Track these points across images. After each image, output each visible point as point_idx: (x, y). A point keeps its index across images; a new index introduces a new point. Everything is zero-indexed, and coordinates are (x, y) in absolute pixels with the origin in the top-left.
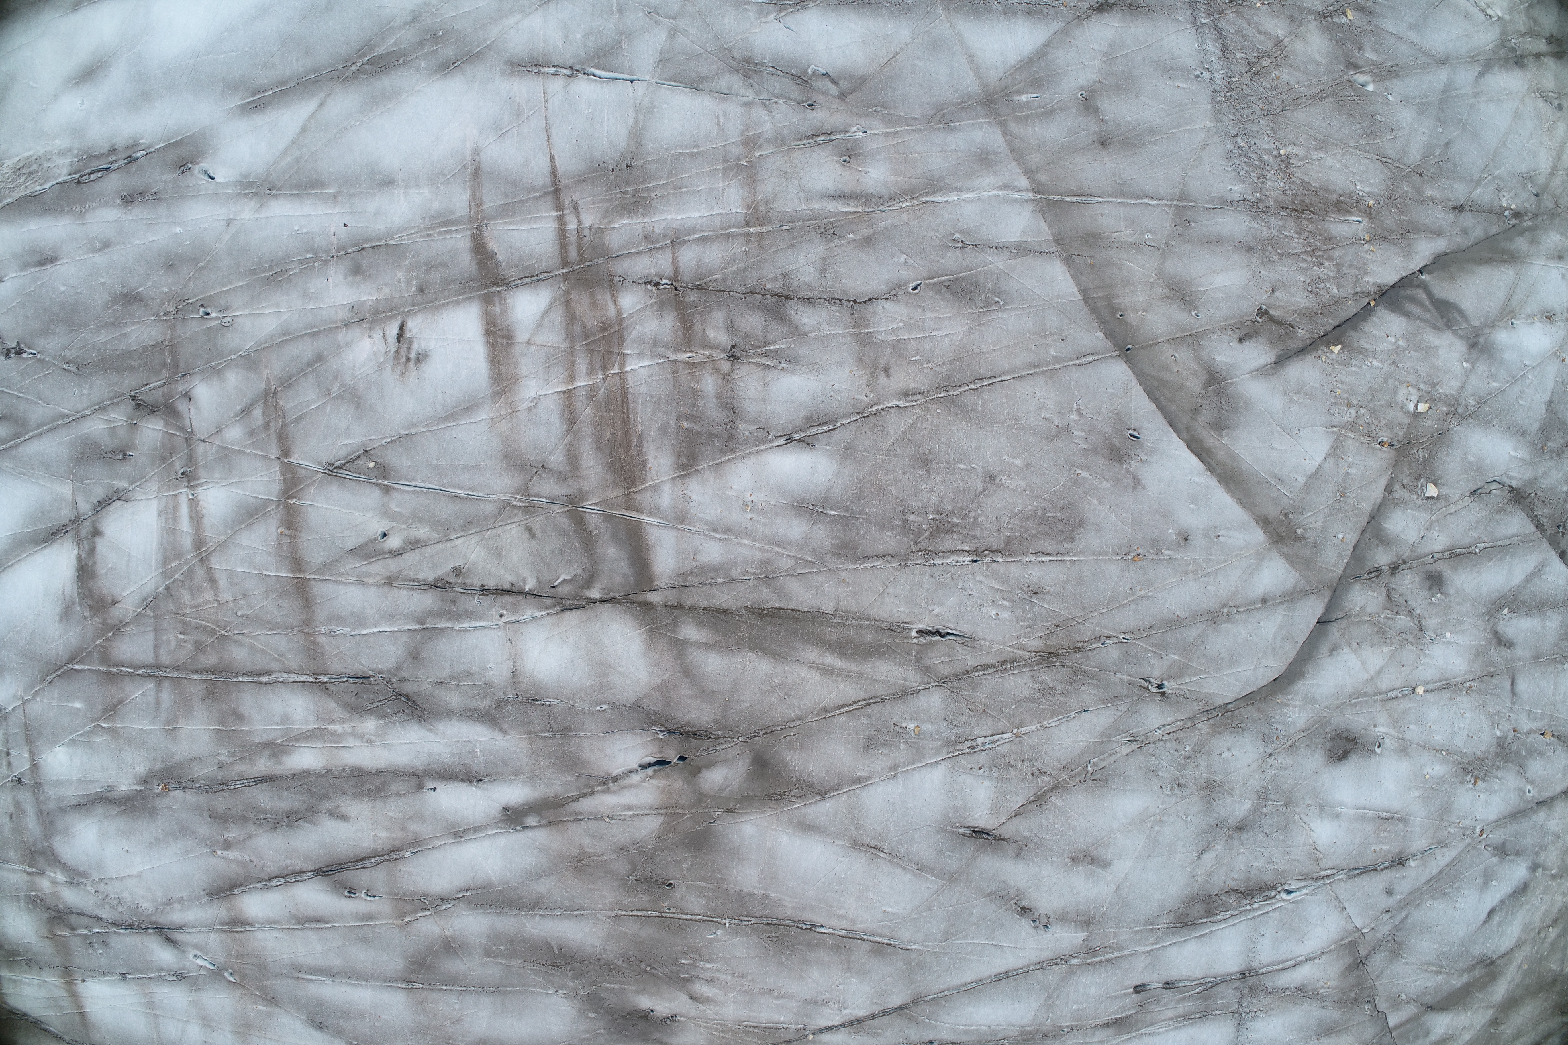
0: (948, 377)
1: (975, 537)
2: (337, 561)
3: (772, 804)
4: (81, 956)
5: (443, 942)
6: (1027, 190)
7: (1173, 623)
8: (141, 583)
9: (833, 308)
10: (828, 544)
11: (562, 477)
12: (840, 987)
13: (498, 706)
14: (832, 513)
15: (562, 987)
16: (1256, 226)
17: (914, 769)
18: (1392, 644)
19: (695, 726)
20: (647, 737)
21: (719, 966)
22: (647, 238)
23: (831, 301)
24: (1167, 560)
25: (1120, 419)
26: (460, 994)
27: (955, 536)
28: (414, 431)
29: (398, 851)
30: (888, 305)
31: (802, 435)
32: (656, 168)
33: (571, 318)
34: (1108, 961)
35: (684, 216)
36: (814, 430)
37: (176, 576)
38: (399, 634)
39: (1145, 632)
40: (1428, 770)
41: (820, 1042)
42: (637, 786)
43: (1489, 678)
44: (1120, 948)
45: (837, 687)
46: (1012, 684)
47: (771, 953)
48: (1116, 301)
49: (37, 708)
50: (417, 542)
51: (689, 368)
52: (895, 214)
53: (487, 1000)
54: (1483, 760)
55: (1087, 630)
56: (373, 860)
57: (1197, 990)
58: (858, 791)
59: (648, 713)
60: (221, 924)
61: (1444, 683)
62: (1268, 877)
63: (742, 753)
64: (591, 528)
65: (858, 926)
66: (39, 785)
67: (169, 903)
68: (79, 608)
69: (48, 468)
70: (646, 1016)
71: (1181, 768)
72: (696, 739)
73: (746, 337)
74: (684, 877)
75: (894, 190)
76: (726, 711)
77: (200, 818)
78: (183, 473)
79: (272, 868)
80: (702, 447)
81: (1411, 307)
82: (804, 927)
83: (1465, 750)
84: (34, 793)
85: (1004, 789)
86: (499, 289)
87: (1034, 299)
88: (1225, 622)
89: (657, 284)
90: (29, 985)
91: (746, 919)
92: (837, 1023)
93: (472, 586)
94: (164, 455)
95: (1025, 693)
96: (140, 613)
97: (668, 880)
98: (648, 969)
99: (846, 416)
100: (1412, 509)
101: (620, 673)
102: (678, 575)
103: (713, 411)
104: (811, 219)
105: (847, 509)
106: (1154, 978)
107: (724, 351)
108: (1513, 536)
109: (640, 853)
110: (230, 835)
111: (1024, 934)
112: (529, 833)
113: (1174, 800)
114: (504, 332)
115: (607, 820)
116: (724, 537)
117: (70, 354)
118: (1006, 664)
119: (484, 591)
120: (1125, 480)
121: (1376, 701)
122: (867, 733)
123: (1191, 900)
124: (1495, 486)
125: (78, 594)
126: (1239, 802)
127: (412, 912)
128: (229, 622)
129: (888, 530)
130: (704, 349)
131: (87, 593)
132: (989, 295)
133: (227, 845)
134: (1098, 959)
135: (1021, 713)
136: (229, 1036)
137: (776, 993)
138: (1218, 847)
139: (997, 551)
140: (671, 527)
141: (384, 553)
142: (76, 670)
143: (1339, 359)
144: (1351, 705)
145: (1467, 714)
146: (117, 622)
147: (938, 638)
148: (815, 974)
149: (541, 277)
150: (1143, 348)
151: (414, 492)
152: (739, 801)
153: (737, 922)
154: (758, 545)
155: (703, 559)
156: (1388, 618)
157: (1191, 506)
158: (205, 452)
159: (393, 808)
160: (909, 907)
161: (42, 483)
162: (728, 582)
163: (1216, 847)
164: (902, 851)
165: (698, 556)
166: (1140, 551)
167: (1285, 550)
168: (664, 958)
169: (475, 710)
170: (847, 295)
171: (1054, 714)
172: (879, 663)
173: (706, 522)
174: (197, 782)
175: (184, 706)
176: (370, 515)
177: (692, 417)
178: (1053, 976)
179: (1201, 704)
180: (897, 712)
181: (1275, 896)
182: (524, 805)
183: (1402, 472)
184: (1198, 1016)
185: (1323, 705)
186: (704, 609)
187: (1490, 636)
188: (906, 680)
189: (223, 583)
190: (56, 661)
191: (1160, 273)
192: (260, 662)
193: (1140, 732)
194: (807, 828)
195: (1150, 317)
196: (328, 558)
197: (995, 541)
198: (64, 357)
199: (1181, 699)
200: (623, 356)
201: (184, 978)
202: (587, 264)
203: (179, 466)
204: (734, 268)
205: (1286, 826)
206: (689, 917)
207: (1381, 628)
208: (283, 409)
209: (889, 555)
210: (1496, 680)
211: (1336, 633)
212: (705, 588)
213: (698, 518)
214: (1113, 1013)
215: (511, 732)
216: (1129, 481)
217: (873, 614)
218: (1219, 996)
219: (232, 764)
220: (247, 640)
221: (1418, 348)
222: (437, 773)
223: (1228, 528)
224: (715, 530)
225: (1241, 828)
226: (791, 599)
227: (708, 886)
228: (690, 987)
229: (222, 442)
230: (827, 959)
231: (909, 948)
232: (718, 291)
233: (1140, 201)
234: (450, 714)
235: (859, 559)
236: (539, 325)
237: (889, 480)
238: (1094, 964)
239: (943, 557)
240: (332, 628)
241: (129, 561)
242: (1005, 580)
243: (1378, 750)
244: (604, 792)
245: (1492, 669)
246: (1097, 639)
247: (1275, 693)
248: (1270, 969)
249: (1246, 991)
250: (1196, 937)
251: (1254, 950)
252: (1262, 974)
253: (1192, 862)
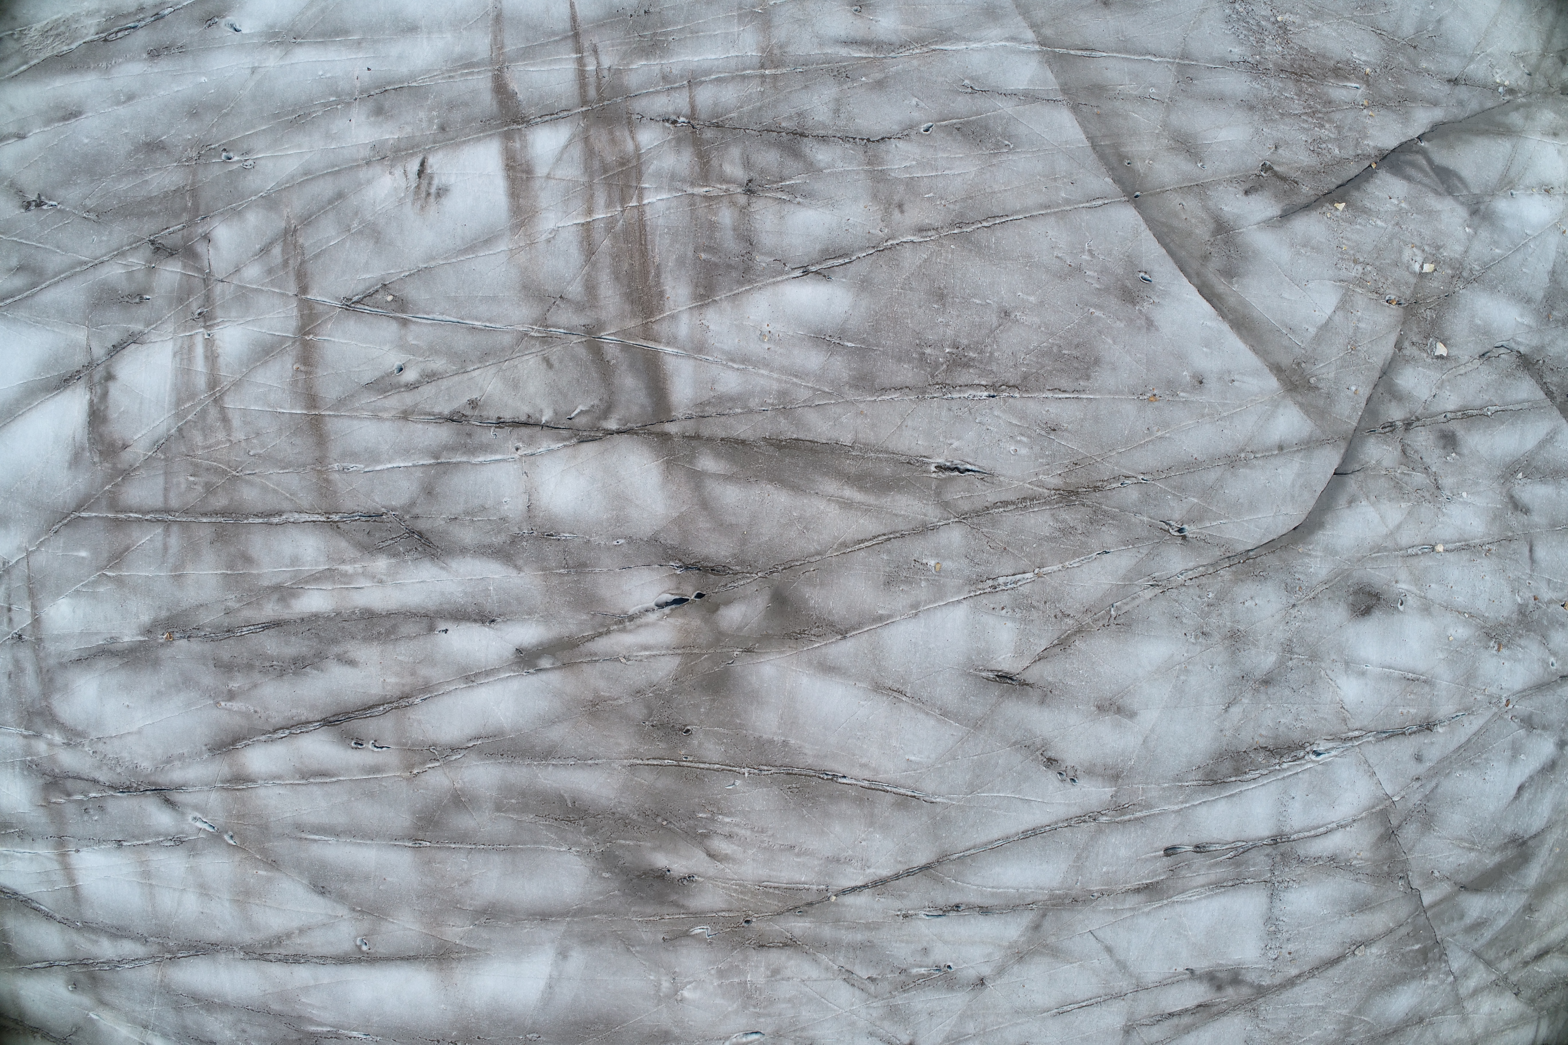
0: (962, 214)
1: (992, 372)
2: (352, 396)
3: (792, 643)
4: (76, 824)
5: (452, 795)
6: (1033, 42)
7: (1192, 466)
8: (152, 426)
9: (847, 145)
10: (845, 375)
11: (580, 307)
12: (864, 843)
13: (513, 542)
14: (849, 344)
15: (576, 844)
16: (1257, 86)
17: (935, 607)
18: (1409, 500)
19: (713, 561)
20: (664, 572)
21: (738, 820)
22: (665, 78)
23: (845, 139)
24: (1183, 402)
25: (1131, 262)
26: (469, 853)
27: (971, 371)
28: (432, 264)
29: (407, 697)
30: (901, 144)
31: (818, 267)
32: (673, 14)
33: (590, 153)
34: (1137, 819)
35: (701, 58)
36: (830, 263)
37: (189, 417)
38: (414, 469)
39: (1164, 473)
40: (1451, 631)
41: (843, 905)
42: (654, 624)
43: (1507, 543)
44: (1149, 806)
45: (857, 521)
46: (1033, 521)
47: (792, 805)
48: (1123, 149)
49: (41, 559)
50: (434, 375)
51: (706, 201)
52: (906, 59)
53: (496, 859)
54: (1505, 626)
55: (1106, 470)
56: (381, 708)
57: (1229, 856)
58: (879, 630)
59: (665, 547)
60: (223, 782)
61: (1463, 543)
62: (1296, 736)
63: (761, 589)
64: (608, 358)
65: (881, 777)
66: (39, 640)
67: (169, 760)
68: (88, 454)
69: (63, 315)
70: (662, 876)
71: (1205, 615)
72: (715, 574)
73: (762, 172)
74: (701, 722)
75: (904, 37)
76: (744, 544)
77: (205, 668)
78: (200, 314)
79: (277, 719)
80: (720, 277)
81: (1412, 172)
82: (826, 777)
83: (1487, 615)
84: (35, 650)
85: (1027, 631)
86: (519, 127)
87: (1043, 144)
88: (1243, 467)
89: (675, 122)
90: (20, 859)
91: (766, 768)
92: (860, 884)
93: (488, 419)
94: (181, 296)
95: (1046, 531)
96: (151, 456)
97: (686, 726)
98: (665, 823)
99: (862, 249)
100: (1422, 366)
101: (637, 506)
102: (696, 405)
103: (730, 243)
104: (824, 63)
105: (864, 341)
106: (1185, 840)
107: (741, 185)
108: (1524, 401)
109: (657, 696)
110: (234, 685)
111: (1051, 787)
112: (543, 676)
113: (1198, 648)
114: (524, 166)
115: (623, 660)
116: (742, 367)
117: (90, 203)
118: (1026, 502)
119: (500, 423)
120: (1138, 321)
121: (1396, 557)
122: (888, 569)
123: (1220, 756)
124: (1502, 350)
125: (89, 439)
126: (1265, 654)
127: (421, 764)
128: (241, 462)
129: (905, 363)
130: (721, 184)
131: (97, 438)
132: (999, 138)
133: (231, 696)
134: (1127, 817)
135: (1043, 552)
136: (227, 904)
137: (797, 850)
138: (1246, 700)
139: (1013, 386)
140: (689, 356)
141: (400, 386)
142: (83, 518)
143: (1344, 217)
144: (1373, 559)
145: (1487, 578)
146: (127, 467)
147: (957, 473)
148: (837, 828)
149: (561, 115)
150: (1151, 195)
151: (431, 325)
152: (758, 641)
153: (756, 771)
154: (775, 376)
155: (721, 388)
156: (1405, 474)
157: (1205, 349)
158: (223, 291)
159: (403, 652)
160: (933, 756)
161: (57, 330)
162: (746, 412)
163: (1243, 700)
164: (925, 695)
165: (715, 386)
166: (1155, 392)
167: (1299, 398)
168: (682, 811)
169: (489, 546)
170: (860, 134)
171: (1075, 555)
172: (898, 497)
173: (724, 352)
174: (203, 630)
175: (192, 550)
176: (386, 348)
177: (709, 249)
178: (1081, 834)
179: (1223, 549)
180: (917, 548)
181: (1304, 757)
182: (538, 646)
183: (1411, 330)
184: (1230, 884)
185: (1345, 557)
186: (722, 439)
187: (1506, 500)
188: (925, 515)
189: (236, 422)
190: (63, 509)
191: (1165, 125)
192: (272, 502)
193: (1162, 576)
194: (827, 669)
195: (1156, 166)
196: (344, 393)
197: (1012, 377)
198: (84, 206)
199: (1202, 543)
200: (641, 191)
201: (182, 842)
202: (606, 103)
203: (195, 307)
204: (749, 107)
205: (1312, 682)
206: (707, 766)
207: (1398, 483)
208: (302, 247)
209: (907, 387)
210: (1514, 545)
211: (1353, 485)
212: (723, 419)
213: (716, 347)
214: (1143, 877)
215: (525, 569)
216: (1143, 322)
217: (891, 447)
218: (1251, 863)
219: (239, 610)
220: (258, 480)
221: (1420, 211)
222: (449, 613)
223: (1241, 373)
224: (733, 361)
225: (1267, 682)
226: (809, 430)
227: (726, 731)
228: (708, 843)
229: (240, 281)
230: (849, 812)
231: (934, 800)
232: (734, 129)
233: (1143, 57)
234: (463, 551)
235: (877, 391)
236: (559, 159)
237: (905, 313)
238: (1124, 823)
239: (960, 391)
240: (345, 464)
241: (141, 403)
242: (1023, 416)
243: (1401, 608)
244: (619, 631)
245: (1510, 534)
246: (1116, 479)
247: (1295, 542)
248: (1301, 835)
249: (1278, 859)
250: (1227, 797)
251: (1284, 813)
252: (1294, 840)
253: (1219, 716)
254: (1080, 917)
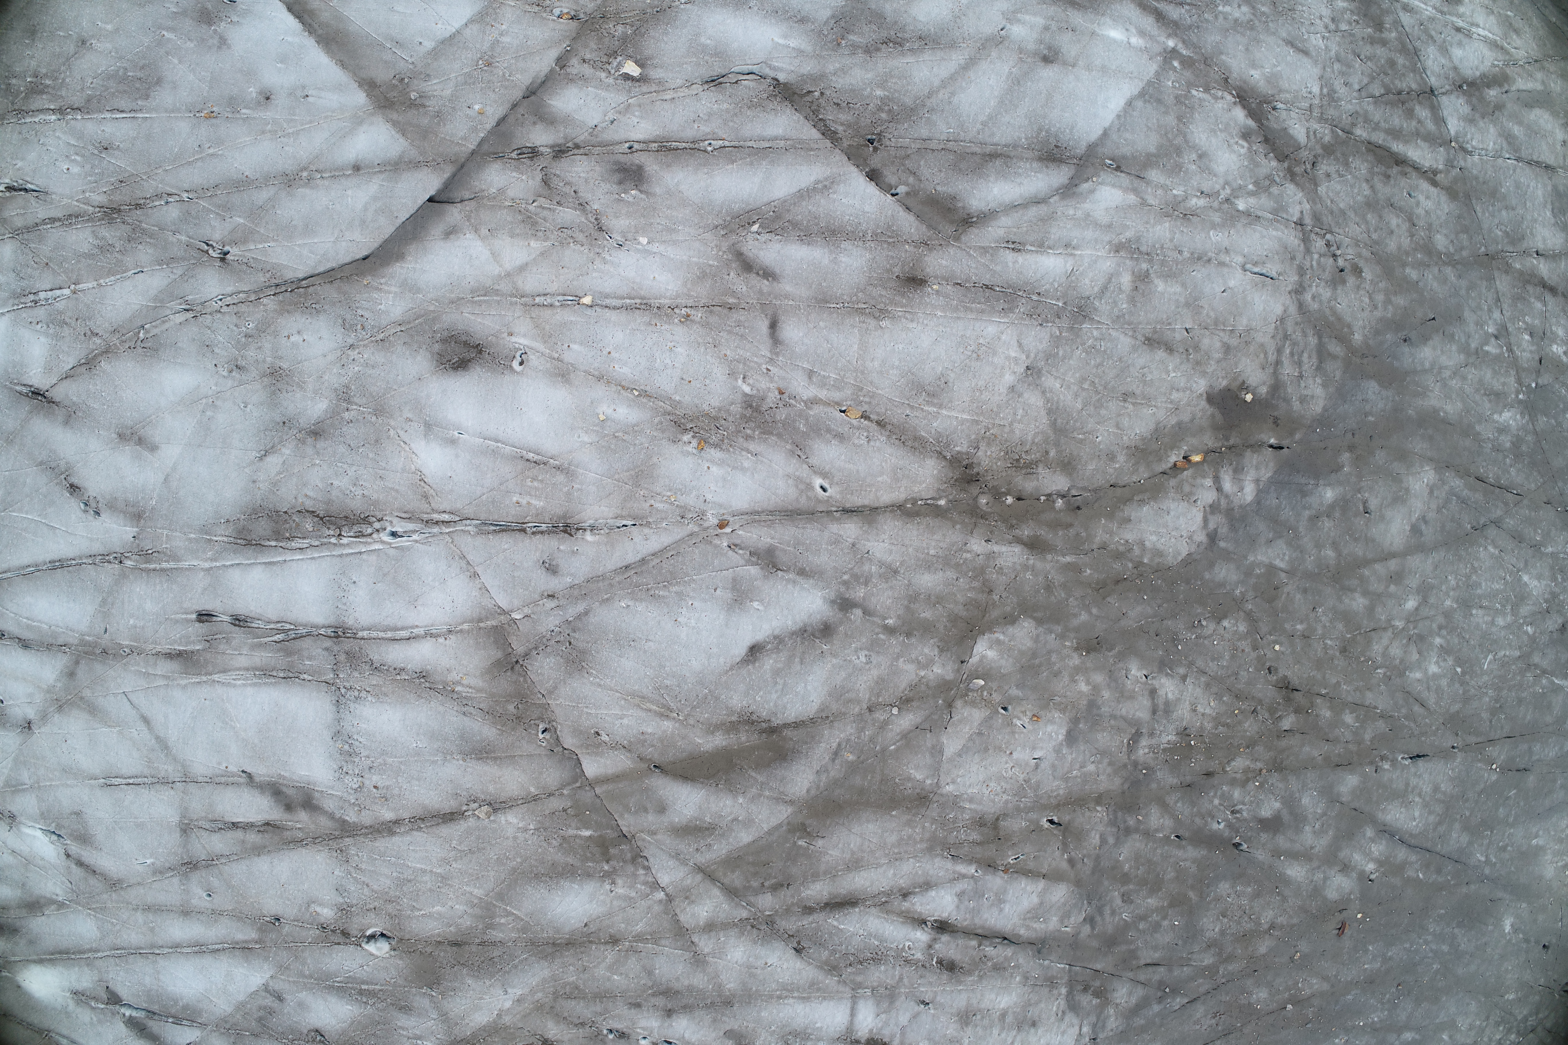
1: (61, 96)
7: (242, 184)
18: (546, 239)
24: (244, 119)
27: (44, 97)
34: (162, 570)
39: (209, 191)
40: (605, 409)
43: (725, 311)
44: (175, 558)
46: (73, 237)
54: (715, 418)
55: (150, 187)
57: (276, 638)
61: (638, 301)
62: (356, 505)
71: (241, 346)
85: (57, 347)
88: (303, 186)
95: (85, 248)
100: (596, 87)
106: (218, 606)
108: (777, 138)
111: (73, 516)
113: (230, 383)
118: (71, 219)
120: (211, 41)
121: (511, 304)
124: (745, 76)
126: (313, 399)
134: (152, 566)
135: (78, 268)
138: (286, 451)
139: (77, 109)
144: (473, 302)
147: (20, 193)
156: (543, 208)
163: (284, 450)
166: (214, 109)
167: (395, 116)
171: (109, 272)
178: (105, 576)
179: (268, 275)
181: (371, 534)
183: (585, 46)
184: (282, 675)
185: (428, 295)
187: (728, 256)
193: (195, 300)
197: (77, 100)
199: (244, 267)
205: (377, 441)
207: (530, 217)
214: (175, 642)
216: (216, 41)
218: (305, 653)
223: (319, 89)
225: (316, 432)
239: (32, 116)
243: (520, 369)
246: (159, 196)
247: (362, 274)
248: (374, 634)
249: (342, 657)
250: (265, 563)
251: (344, 600)
252: (363, 639)
253: (252, 463)
254: (112, 673)
